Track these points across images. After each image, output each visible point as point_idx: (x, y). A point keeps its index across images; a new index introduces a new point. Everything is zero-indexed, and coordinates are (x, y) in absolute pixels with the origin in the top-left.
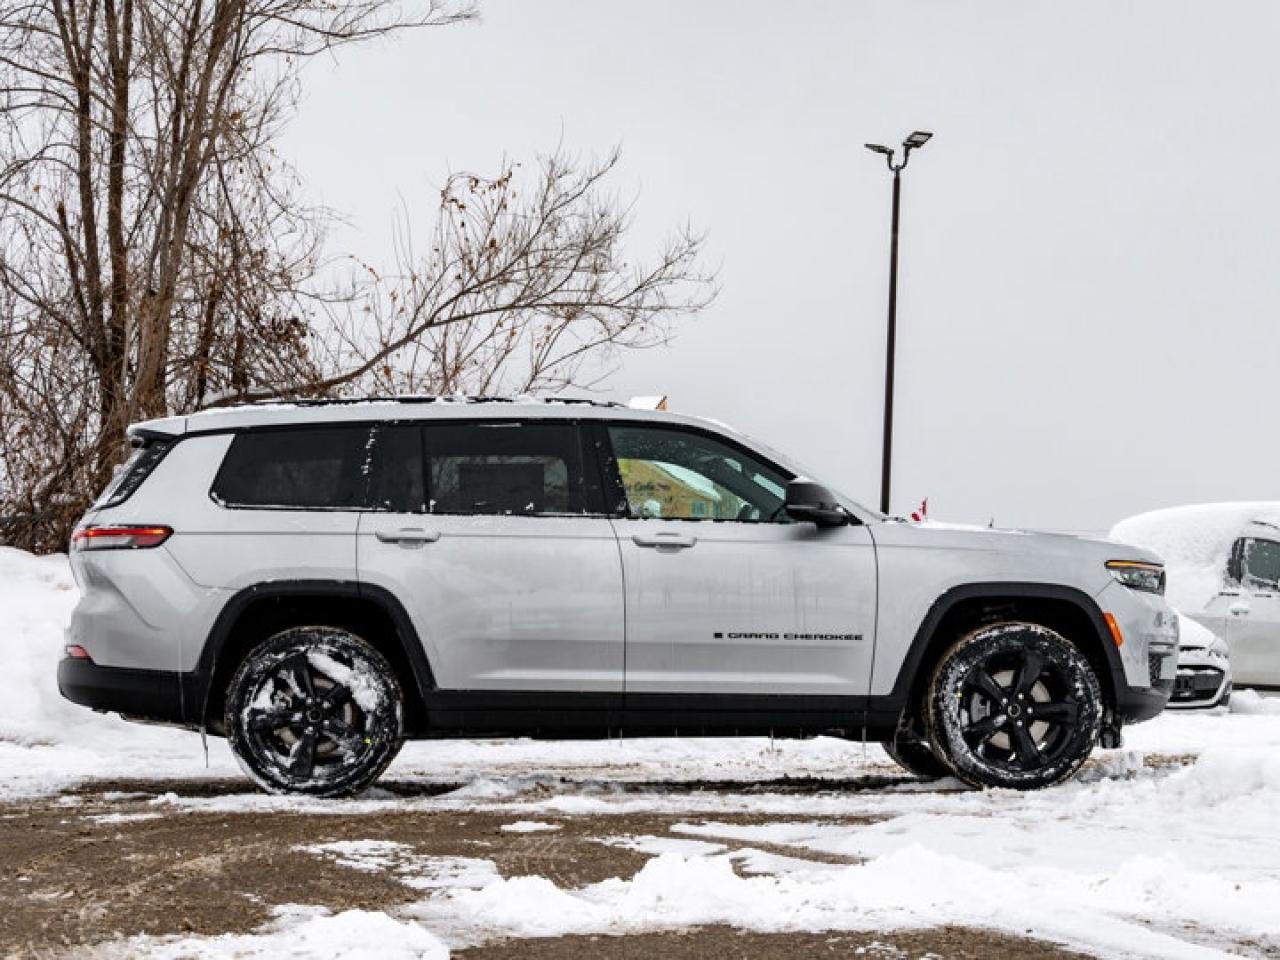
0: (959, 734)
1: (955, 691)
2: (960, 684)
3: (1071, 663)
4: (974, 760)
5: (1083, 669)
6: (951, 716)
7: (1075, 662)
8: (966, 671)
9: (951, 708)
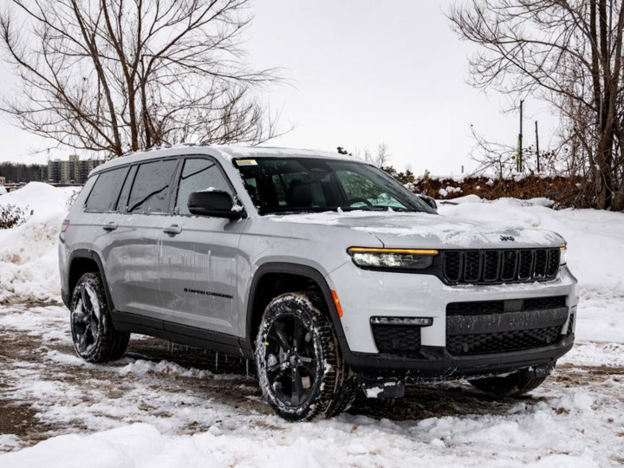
0: (265, 371)
1: (263, 340)
2: (265, 336)
3: (312, 329)
4: (269, 392)
5: (318, 333)
6: (260, 359)
7: (313, 328)
8: (268, 327)
9: (260, 353)
